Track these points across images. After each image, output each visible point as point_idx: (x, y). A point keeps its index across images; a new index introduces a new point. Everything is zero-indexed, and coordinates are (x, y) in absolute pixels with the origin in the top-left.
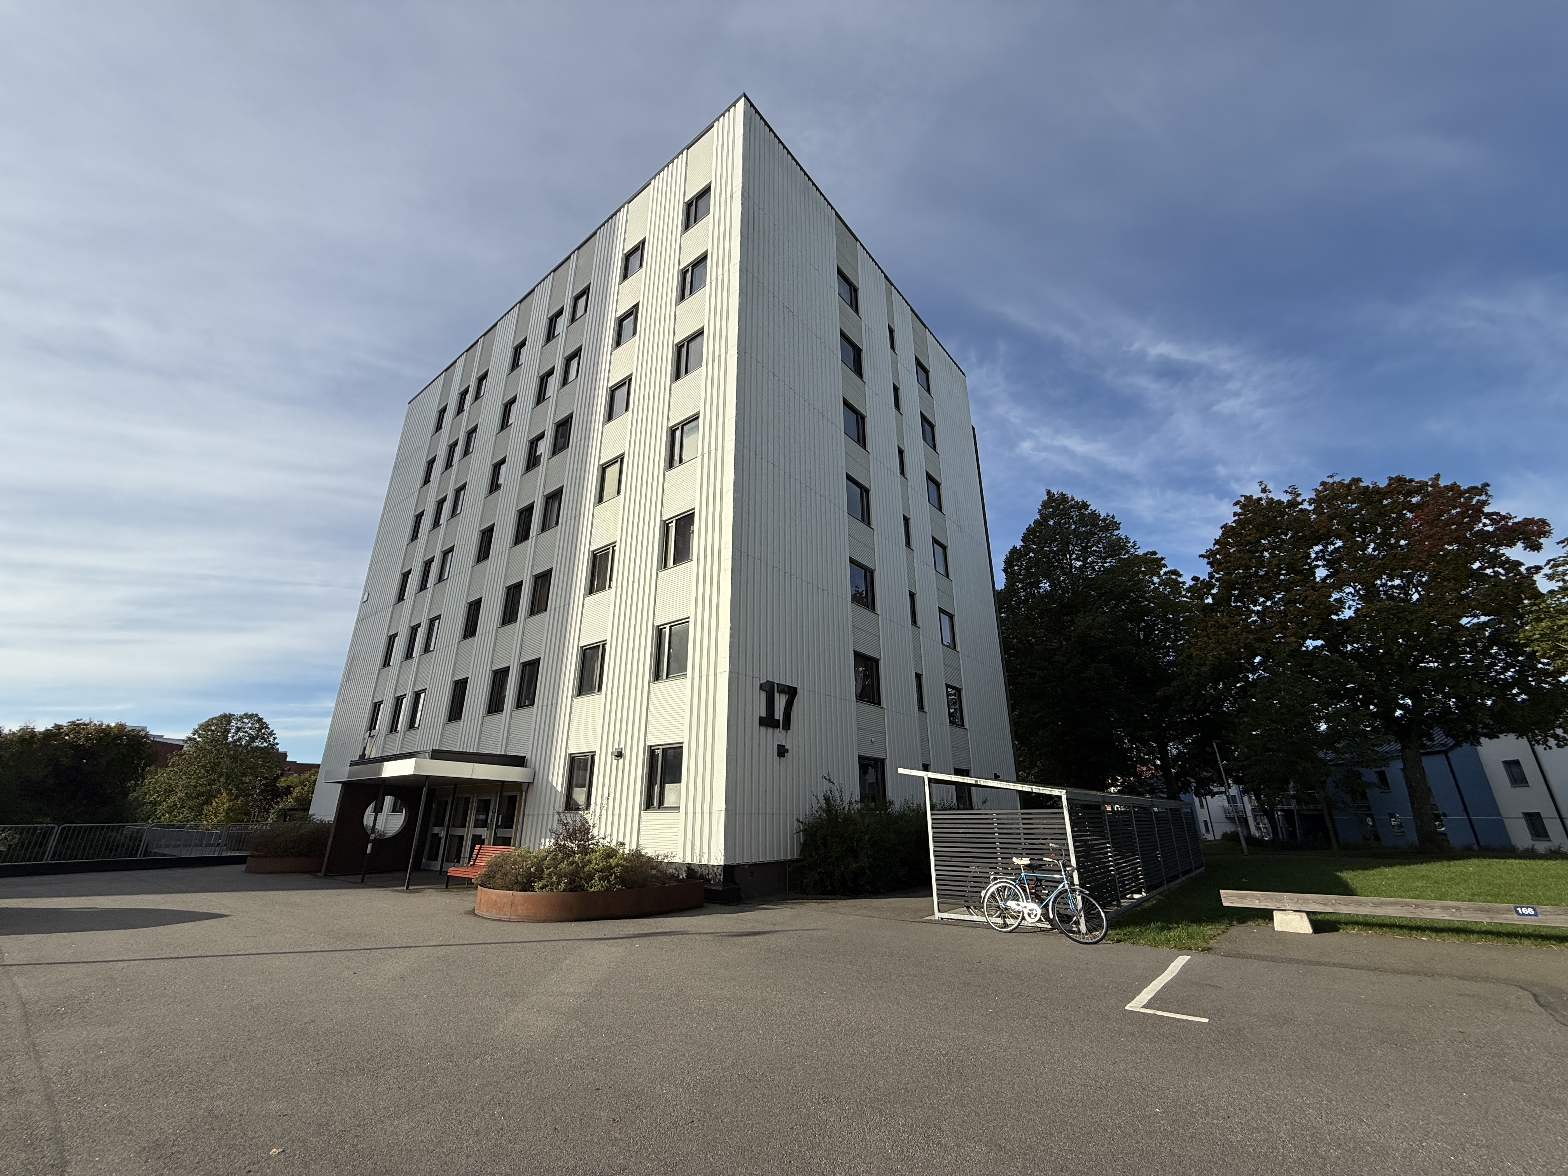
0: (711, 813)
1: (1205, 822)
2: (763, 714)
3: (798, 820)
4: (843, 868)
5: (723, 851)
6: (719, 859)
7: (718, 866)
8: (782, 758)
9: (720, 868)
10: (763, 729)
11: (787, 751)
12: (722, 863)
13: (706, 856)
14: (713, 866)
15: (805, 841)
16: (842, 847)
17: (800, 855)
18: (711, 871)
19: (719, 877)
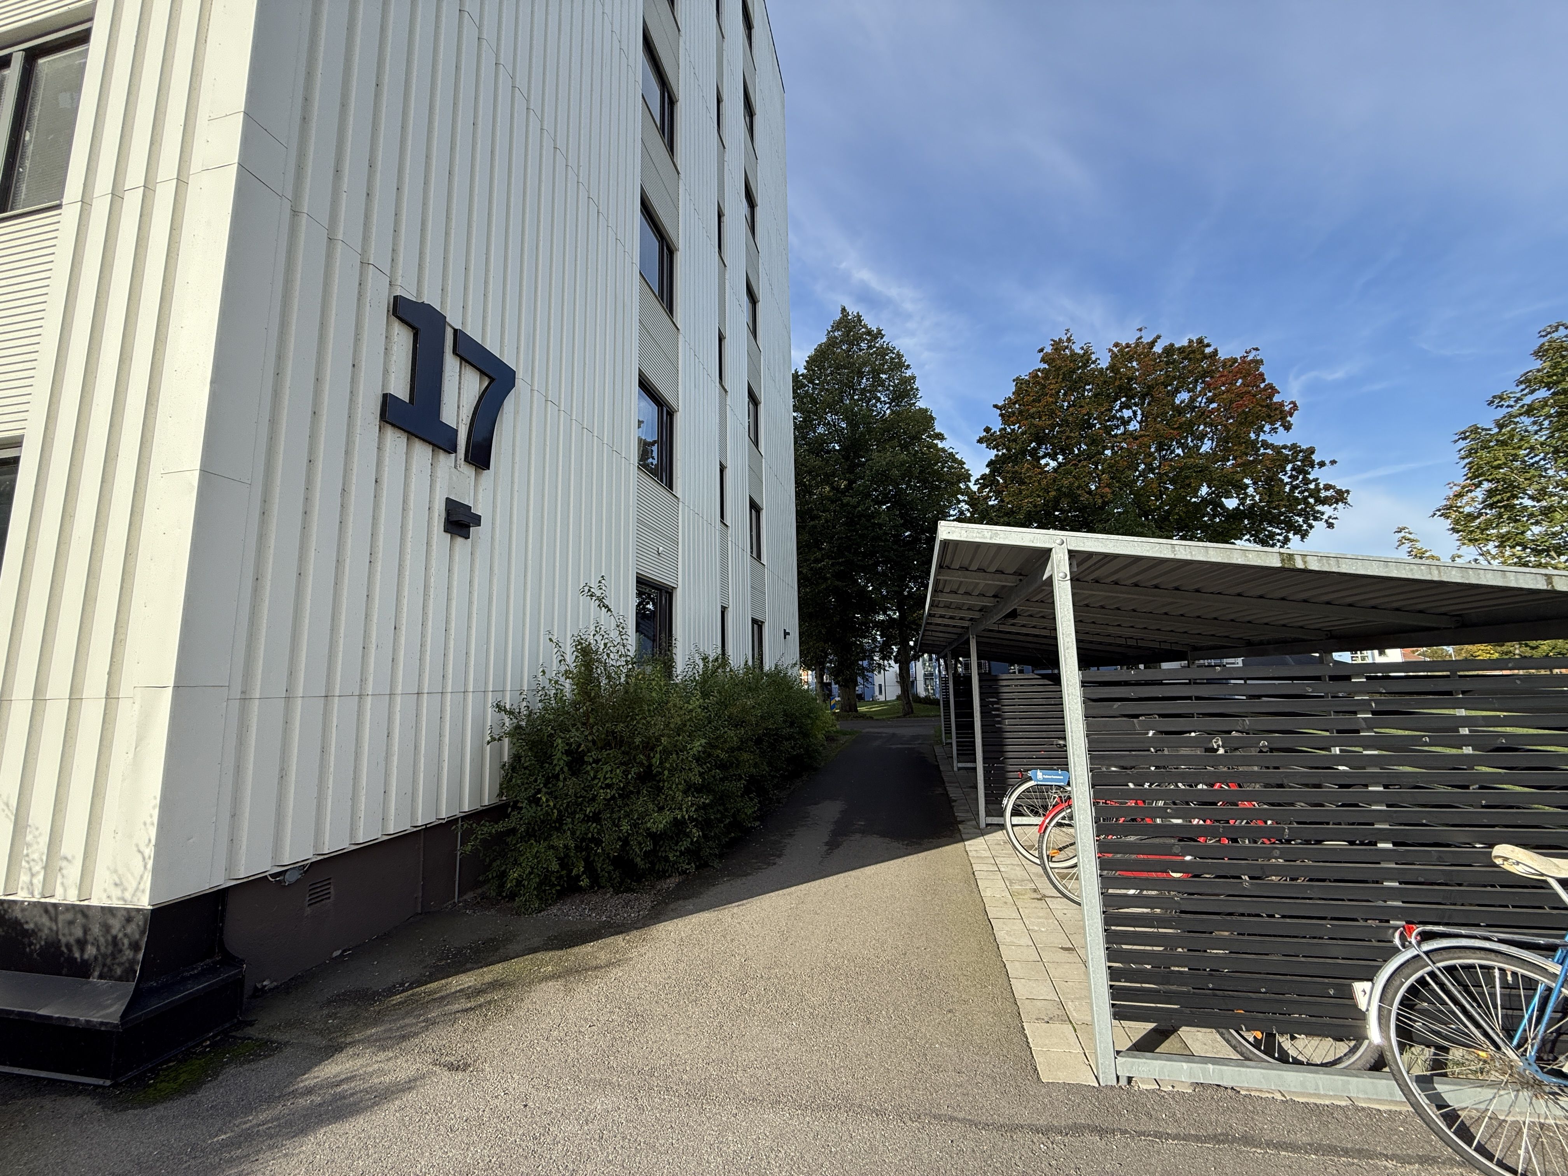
0: (111, 696)
1: (880, 686)
2: (400, 389)
3: (499, 708)
4: (625, 827)
5: (150, 851)
6: (132, 884)
7: (130, 915)
8: (460, 540)
9: (140, 920)
10: (395, 440)
11: (477, 520)
12: (144, 902)
13: (73, 872)
14: (110, 911)
15: (516, 757)
16: (626, 773)
17: (501, 794)
18: (96, 930)
19: (129, 954)
